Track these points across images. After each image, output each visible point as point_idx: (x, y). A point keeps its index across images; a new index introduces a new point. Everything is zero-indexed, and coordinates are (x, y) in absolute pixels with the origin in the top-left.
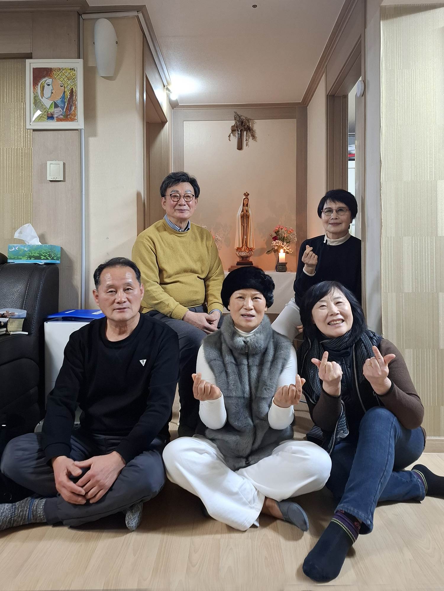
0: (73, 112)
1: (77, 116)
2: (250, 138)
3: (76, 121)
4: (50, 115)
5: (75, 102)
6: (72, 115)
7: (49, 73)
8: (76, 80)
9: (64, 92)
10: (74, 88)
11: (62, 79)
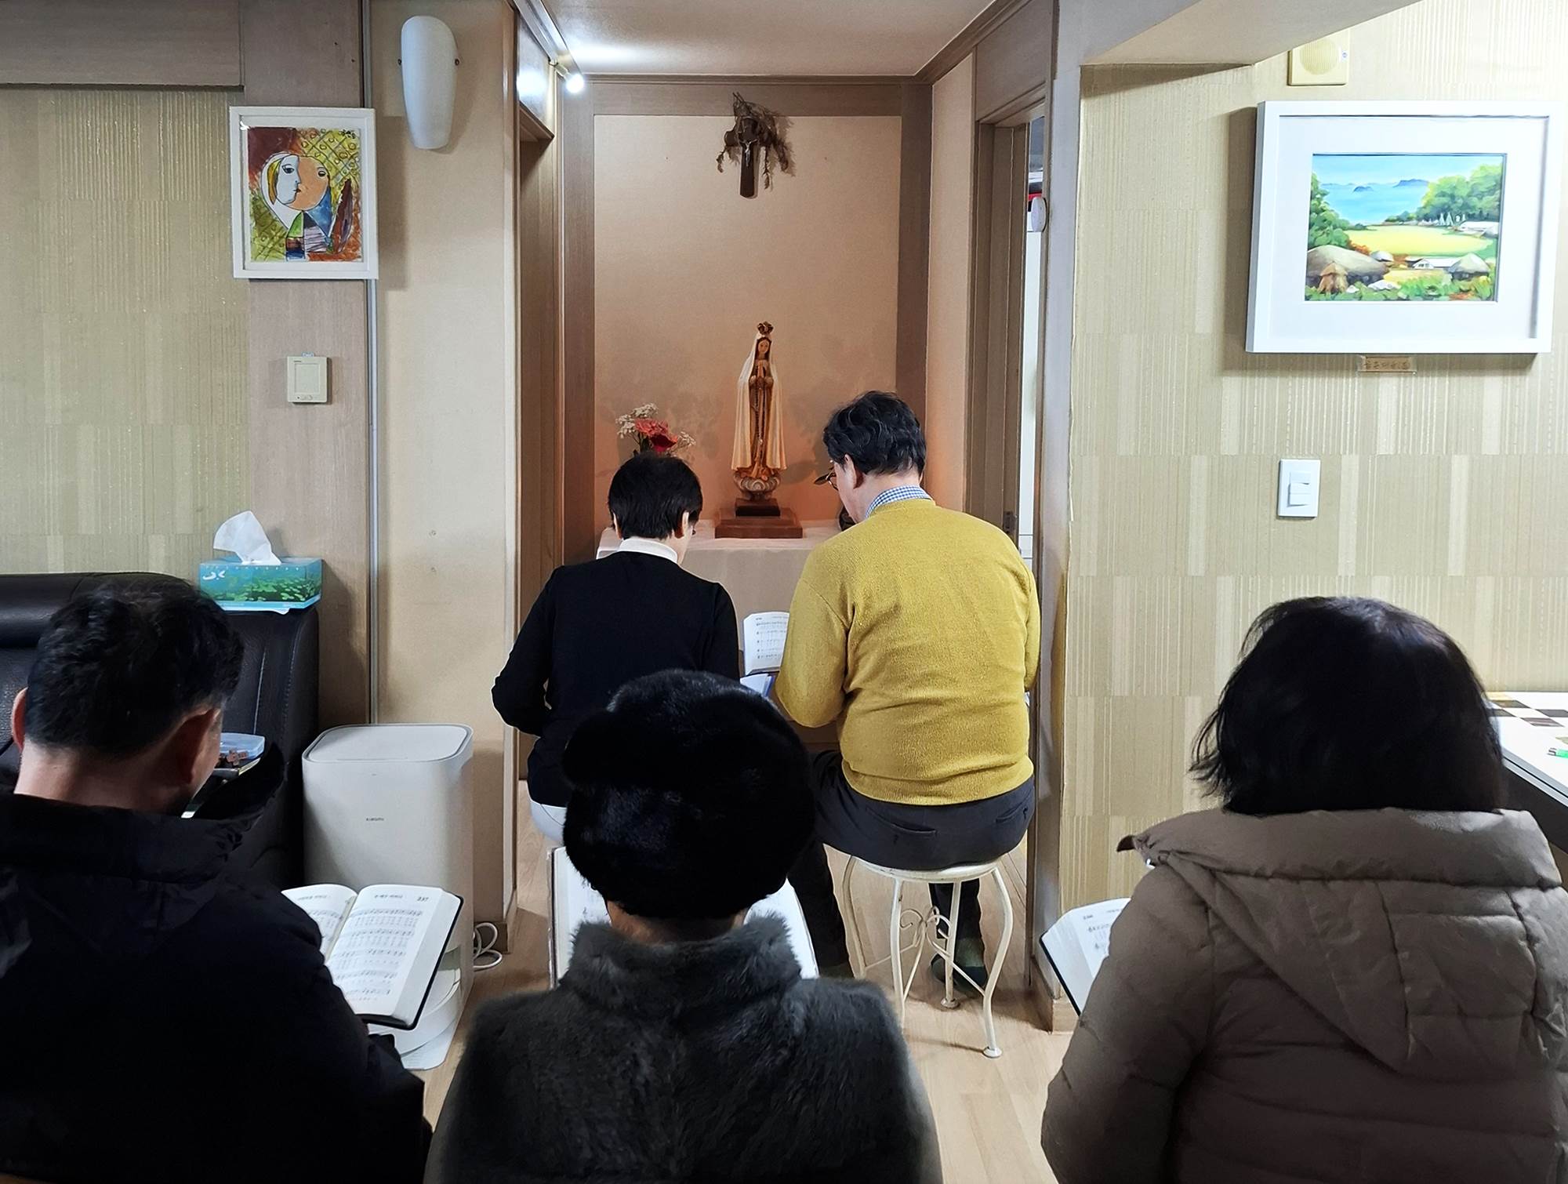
0: (352, 239)
1: (360, 249)
2: (775, 166)
3: (360, 260)
4: (293, 245)
5: (356, 215)
6: (348, 245)
7: (290, 141)
8: (357, 159)
9: (329, 189)
10: (353, 181)
11: (322, 158)
